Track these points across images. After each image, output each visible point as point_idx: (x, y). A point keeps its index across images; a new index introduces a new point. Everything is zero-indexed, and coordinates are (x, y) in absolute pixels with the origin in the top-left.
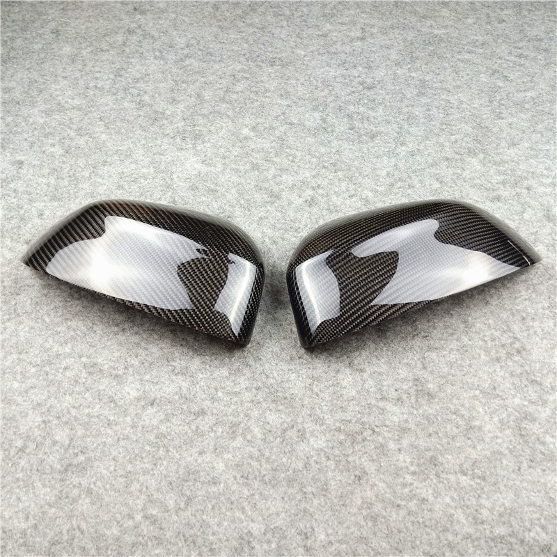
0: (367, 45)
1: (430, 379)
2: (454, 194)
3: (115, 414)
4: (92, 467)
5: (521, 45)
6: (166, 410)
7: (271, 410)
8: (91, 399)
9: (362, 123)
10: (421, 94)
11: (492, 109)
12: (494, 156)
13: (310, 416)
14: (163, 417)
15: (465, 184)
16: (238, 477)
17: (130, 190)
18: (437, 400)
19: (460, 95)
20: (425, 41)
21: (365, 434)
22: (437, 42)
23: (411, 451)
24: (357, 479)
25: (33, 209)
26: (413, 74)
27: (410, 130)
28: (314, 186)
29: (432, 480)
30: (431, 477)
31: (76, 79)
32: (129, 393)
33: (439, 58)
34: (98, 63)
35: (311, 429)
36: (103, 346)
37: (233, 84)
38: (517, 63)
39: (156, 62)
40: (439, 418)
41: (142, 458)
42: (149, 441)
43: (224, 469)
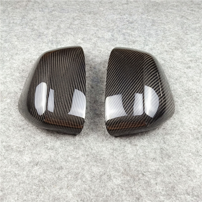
0: (129, 6)
2: (170, 66)
3: (18, 170)
4: (6, 198)
5: (192, 6)
6: (43, 167)
7: (94, 166)
9: (129, 37)
10: (153, 25)
11: (183, 31)
12: (186, 50)
13: (113, 168)
14: (42, 171)
15: (175, 61)
16: (79, 200)
17: (28, 66)
18: (172, 158)
20: (153, 5)
21: (139, 176)
22: (158, 5)
23: (162, 184)
24: (137, 199)
26: (149, 17)
27: (150, 39)
29: (173, 198)
30: (173, 197)
31: (5, 19)
32: (25, 160)
33: (159, 11)
34: (14, 13)
35: (113, 175)
36: (13, 137)
37: (73, 21)
38: (191, 13)
39: (40, 12)
40: (174, 167)
41: (31, 192)
42: (35, 184)
43: (72, 196)
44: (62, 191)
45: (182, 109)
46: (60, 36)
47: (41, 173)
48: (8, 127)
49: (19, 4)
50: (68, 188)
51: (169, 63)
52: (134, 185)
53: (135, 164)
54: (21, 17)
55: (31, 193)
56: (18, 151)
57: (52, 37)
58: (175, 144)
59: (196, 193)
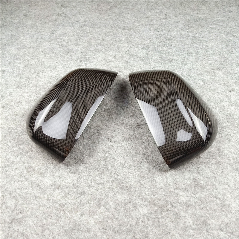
1: (202, 178)
3: (39, 193)
6: (65, 191)
7: (119, 193)
8: (27, 185)
9: (166, 55)
10: (193, 43)
11: (228, 50)
12: (230, 70)
13: (139, 196)
14: (63, 195)
15: (216, 83)
16: (101, 228)
18: (205, 190)
19: (212, 43)
21: (168, 207)
22: (200, 20)
23: (193, 217)
25: (8, 92)
26: (190, 34)
27: (189, 58)
29: (204, 233)
30: (204, 232)
32: (47, 182)
33: (201, 27)
34: (43, 28)
35: (140, 203)
36: (36, 158)
37: (105, 37)
39: (70, 28)
40: (207, 199)
41: (51, 216)
42: (56, 208)
43: (94, 224)
44: (83, 217)
45: (221, 137)
46: (89, 53)
47: (62, 197)
48: (31, 147)
50: (89, 214)
51: (209, 84)
52: (162, 216)
53: (164, 194)
54: (50, 32)
55: (50, 217)
56: (40, 173)
57: (81, 54)
58: (210, 175)
59: (231, 229)
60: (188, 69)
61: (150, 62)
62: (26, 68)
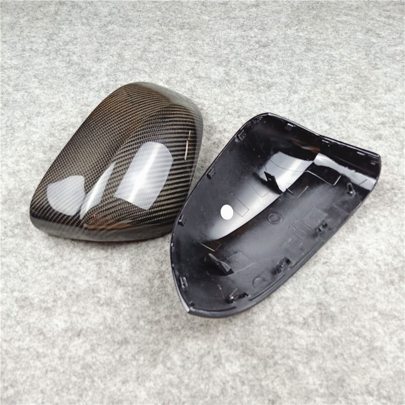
0: (261, 11)
1: (332, 302)
2: (341, 134)
3: (44, 346)
5: (388, 8)
6: (91, 340)
7: (188, 337)
8: (21, 332)
9: (260, 75)
10: (308, 50)
11: (369, 61)
12: (374, 100)
13: (225, 341)
14: (89, 347)
15: (350, 125)
17: (61, 137)
18: (340, 323)
19: (341, 50)
20: (309, 7)
21: (276, 358)
22: (319, 7)
23: (319, 373)
24: (270, 403)
26: (301, 34)
27: (301, 80)
28: (221, 129)
29: (340, 402)
30: (340, 399)
31: (14, 43)
32: (57, 325)
33: (321, 20)
34: (33, 29)
35: (226, 355)
36: (34, 280)
37: (149, 45)
38: (387, 23)
39: (83, 27)
40: (343, 340)
41: (69, 389)
42: (76, 372)
43: (146, 397)
44: (127, 387)
45: (362, 224)
46: (122, 77)
47: (86, 352)
48: (23, 261)
49: (42, 9)
50: (138, 380)
51: (338, 128)
52: (266, 376)
53: (267, 334)
54: (46, 37)
55: (67, 390)
56: (43, 309)
57: (106, 79)
58: (346, 295)
59: (386, 391)
60: (300, 101)
61: (232, 89)
62: (5, 108)
